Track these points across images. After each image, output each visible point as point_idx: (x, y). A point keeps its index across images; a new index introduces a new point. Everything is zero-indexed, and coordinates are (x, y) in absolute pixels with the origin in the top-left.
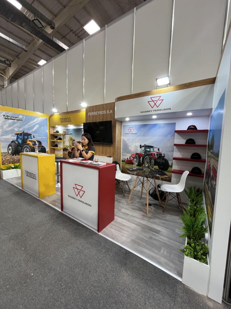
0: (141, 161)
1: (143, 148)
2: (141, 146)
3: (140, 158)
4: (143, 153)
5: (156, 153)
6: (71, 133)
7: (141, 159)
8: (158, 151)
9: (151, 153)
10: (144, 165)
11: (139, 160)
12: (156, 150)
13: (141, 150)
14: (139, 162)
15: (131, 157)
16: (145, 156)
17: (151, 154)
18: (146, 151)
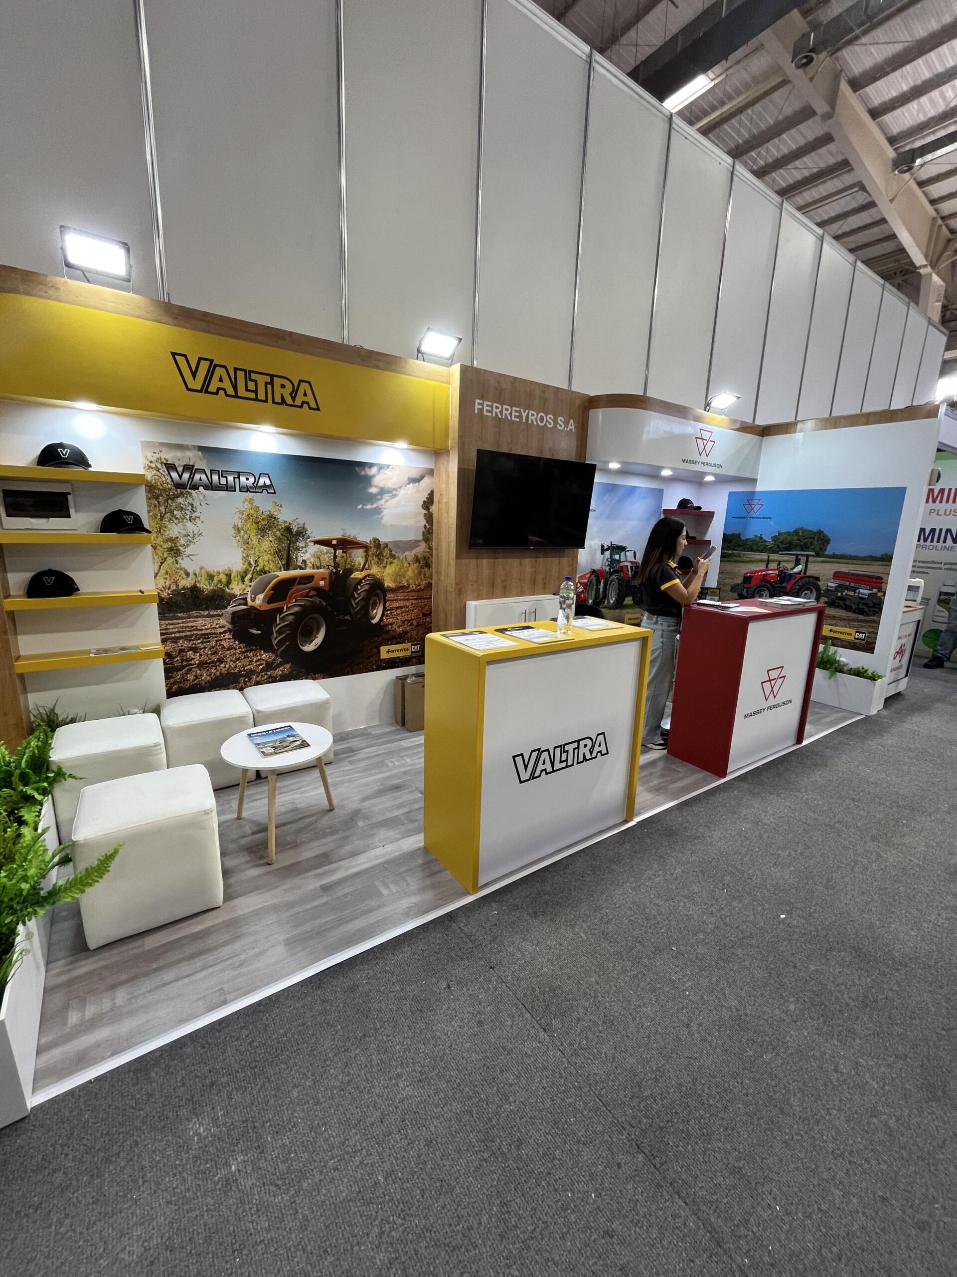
0: (601, 590)
1: (608, 553)
2: (603, 546)
3: (599, 582)
4: (607, 569)
5: (629, 564)
6: (264, 481)
7: (602, 584)
8: (633, 559)
9: (622, 564)
10: (606, 602)
11: (597, 590)
12: (630, 555)
13: (604, 558)
14: (595, 595)
15: (579, 585)
16: (610, 577)
17: (622, 567)
18: (613, 562)
